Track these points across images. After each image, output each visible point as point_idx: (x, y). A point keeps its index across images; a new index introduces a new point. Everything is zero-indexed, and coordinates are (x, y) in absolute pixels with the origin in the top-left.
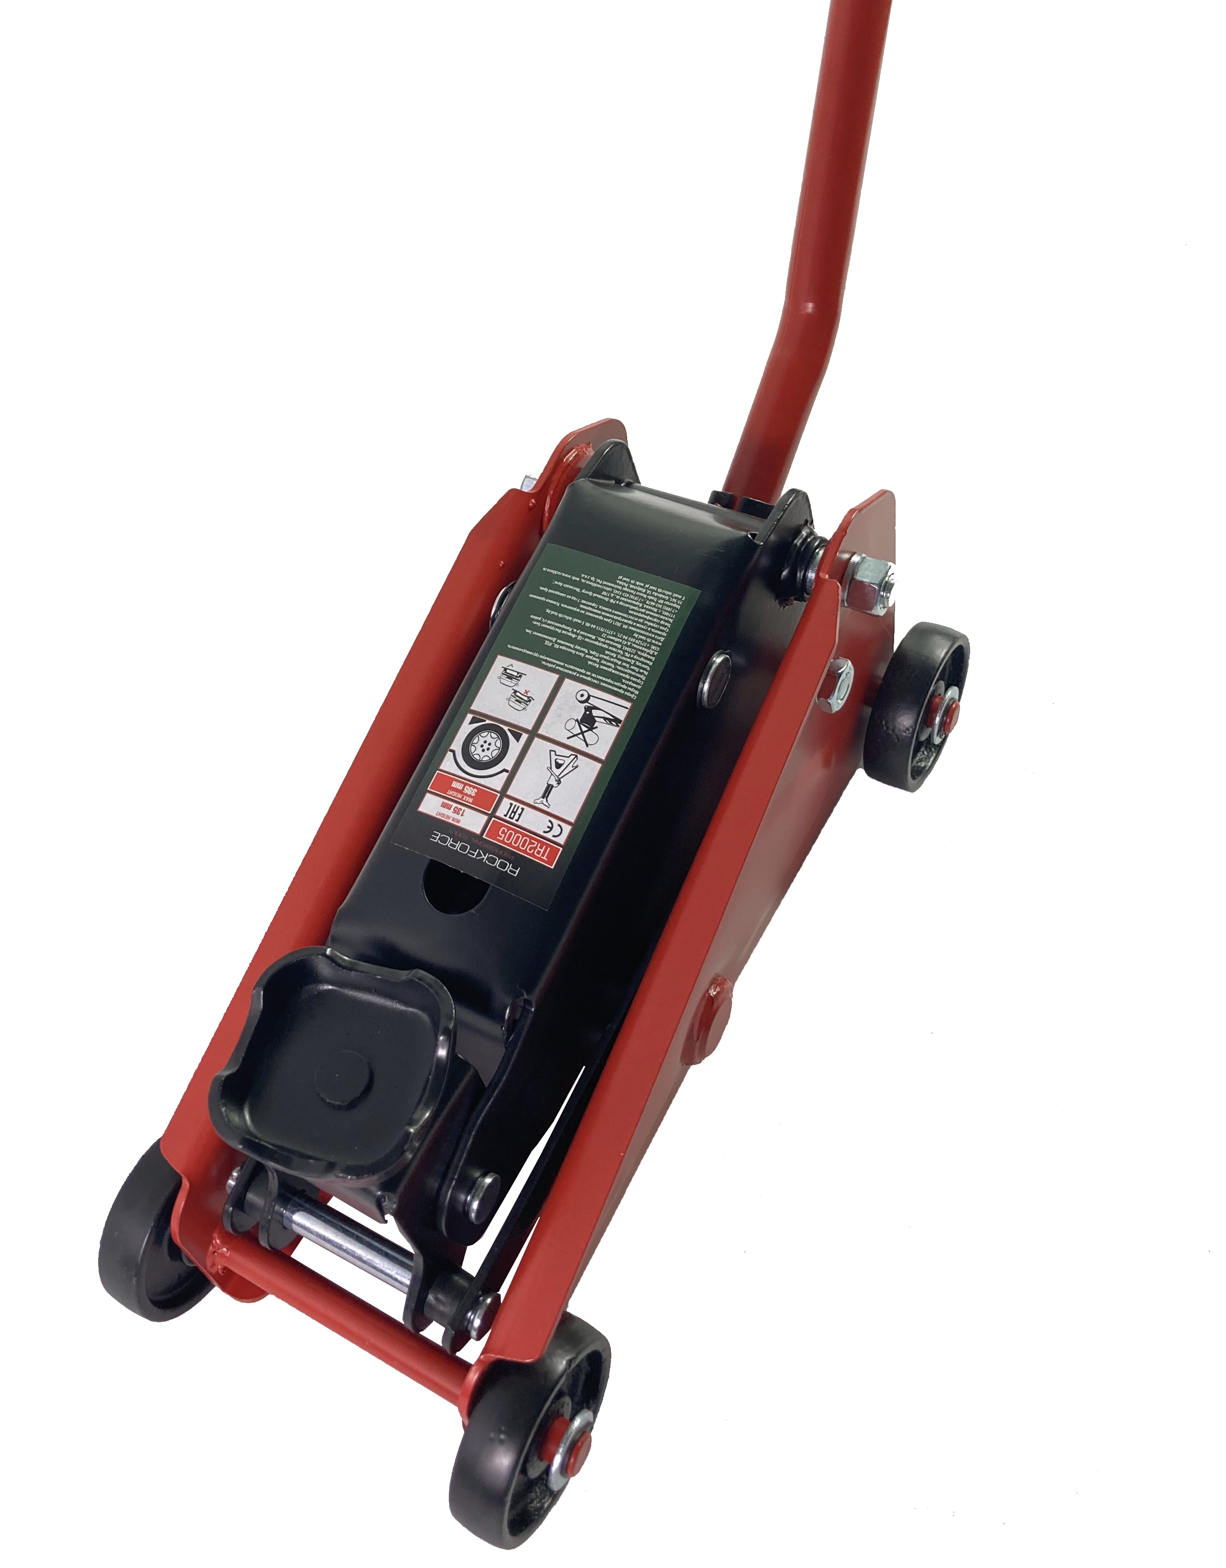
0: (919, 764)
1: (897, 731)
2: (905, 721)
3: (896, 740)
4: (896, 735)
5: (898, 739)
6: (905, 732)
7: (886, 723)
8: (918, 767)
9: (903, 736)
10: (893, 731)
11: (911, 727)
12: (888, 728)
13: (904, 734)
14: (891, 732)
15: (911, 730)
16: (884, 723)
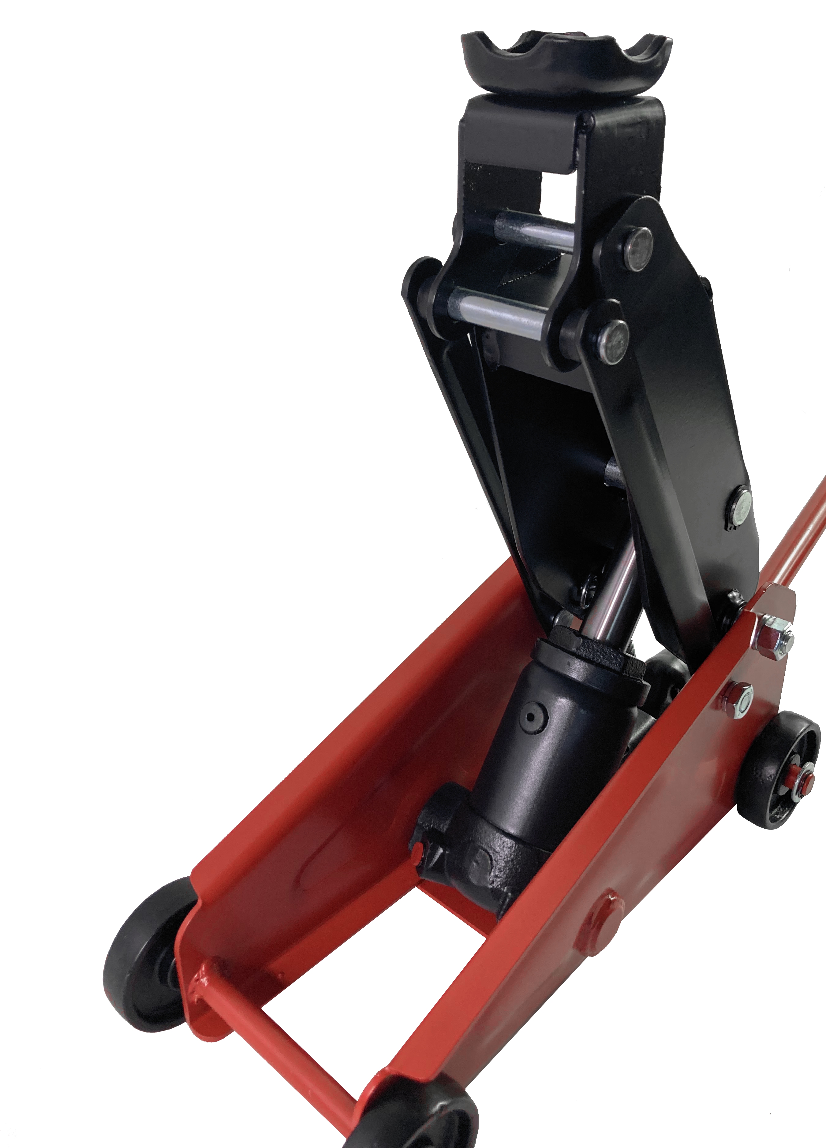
0: (776, 815)
1: (763, 777)
2: (771, 771)
3: (761, 783)
4: (762, 779)
5: (763, 782)
6: (768, 777)
7: (756, 770)
8: (775, 817)
9: (766, 780)
10: (760, 776)
11: (774, 774)
12: (757, 773)
13: (768, 779)
14: (758, 776)
15: (773, 777)
16: (754, 769)
